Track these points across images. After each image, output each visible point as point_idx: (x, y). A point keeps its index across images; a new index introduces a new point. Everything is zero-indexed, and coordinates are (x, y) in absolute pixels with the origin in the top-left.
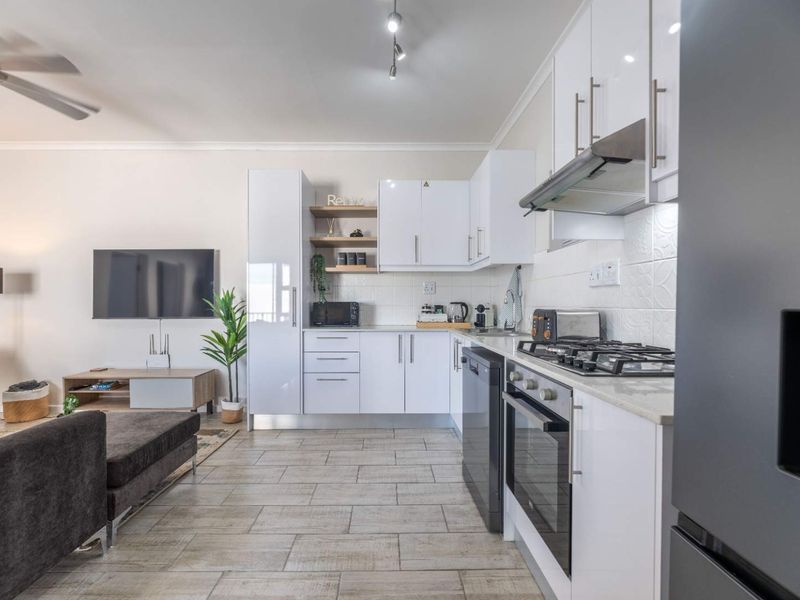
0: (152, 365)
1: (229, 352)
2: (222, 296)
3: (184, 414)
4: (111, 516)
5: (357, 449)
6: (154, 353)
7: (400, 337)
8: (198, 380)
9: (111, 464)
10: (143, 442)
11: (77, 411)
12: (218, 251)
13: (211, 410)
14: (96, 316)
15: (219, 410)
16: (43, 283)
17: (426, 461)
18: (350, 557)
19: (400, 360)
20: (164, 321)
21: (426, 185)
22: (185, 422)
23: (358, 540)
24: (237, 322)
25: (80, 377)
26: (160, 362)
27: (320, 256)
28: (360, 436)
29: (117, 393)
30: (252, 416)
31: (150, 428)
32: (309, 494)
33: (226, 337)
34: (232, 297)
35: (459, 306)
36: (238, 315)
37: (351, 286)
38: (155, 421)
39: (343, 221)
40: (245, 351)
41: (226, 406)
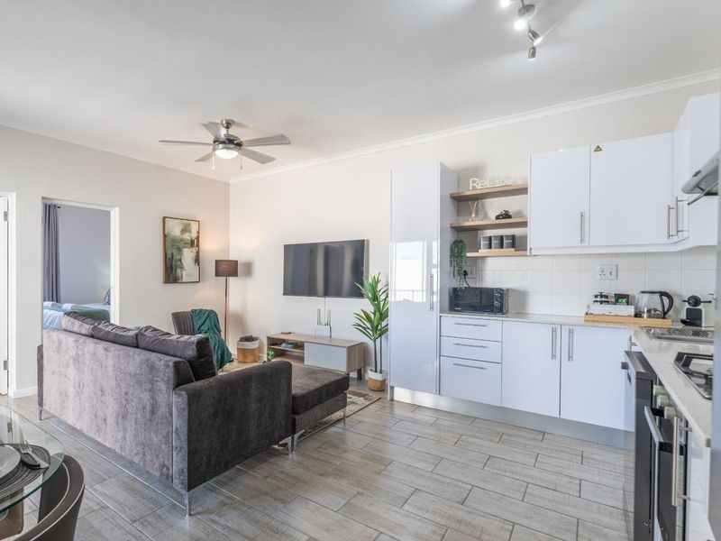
0: (319, 333)
1: (375, 329)
2: (370, 281)
3: (338, 375)
4: (294, 432)
5: (492, 441)
6: (321, 324)
7: (554, 331)
8: (351, 349)
9: (294, 398)
10: (312, 388)
11: (274, 360)
12: (368, 241)
13: (360, 377)
14: (284, 294)
15: (366, 378)
16: (257, 269)
17: (576, 474)
18: (459, 521)
19: (553, 356)
20: (327, 299)
21: (598, 149)
22: (338, 380)
23: (470, 513)
24: (382, 303)
25: (276, 337)
26: (324, 331)
27: (461, 241)
28: (501, 430)
29: (296, 352)
30: (392, 388)
31: (316, 379)
32: (432, 464)
33: (372, 316)
34: (378, 281)
35: (657, 296)
36: (383, 297)
37: (497, 271)
38: (319, 376)
39: (488, 202)
40: (387, 330)
41: (371, 375)
